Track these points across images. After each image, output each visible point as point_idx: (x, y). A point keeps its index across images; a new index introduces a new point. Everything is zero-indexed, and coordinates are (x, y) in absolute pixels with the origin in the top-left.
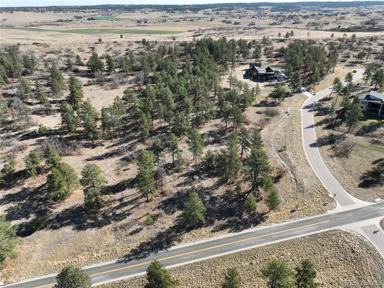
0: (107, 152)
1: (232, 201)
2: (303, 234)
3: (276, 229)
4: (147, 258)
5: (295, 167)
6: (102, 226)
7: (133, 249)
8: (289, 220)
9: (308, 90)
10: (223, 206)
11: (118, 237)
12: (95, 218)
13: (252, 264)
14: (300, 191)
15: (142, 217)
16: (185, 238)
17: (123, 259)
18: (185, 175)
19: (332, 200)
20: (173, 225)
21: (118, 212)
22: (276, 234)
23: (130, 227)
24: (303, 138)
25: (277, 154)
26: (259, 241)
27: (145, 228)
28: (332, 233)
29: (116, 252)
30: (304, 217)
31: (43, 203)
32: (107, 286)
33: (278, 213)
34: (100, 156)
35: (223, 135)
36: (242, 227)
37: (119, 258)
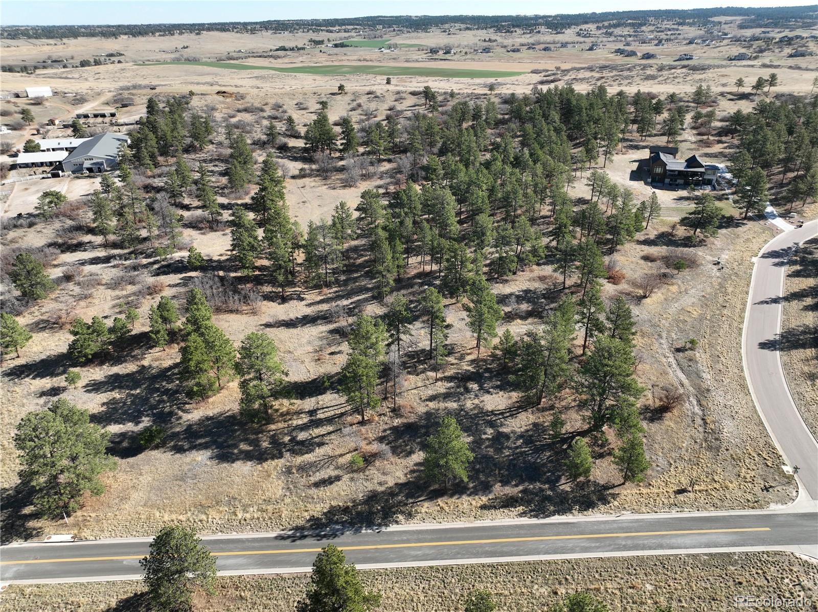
0: (306, 314)
1: (542, 449)
2: (694, 547)
3: (631, 525)
4: (336, 540)
5: (708, 390)
6: (266, 460)
7: (313, 516)
8: (667, 510)
9: (785, 215)
10: (518, 457)
11: (291, 486)
12: (256, 443)
13: (556, 593)
14: (710, 448)
15: (344, 454)
16: (423, 511)
17: (290, 533)
18: (449, 379)
19: (789, 480)
20: (403, 480)
21: (302, 436)
22: (627, 537)
23: (318, 471)
24: (745, 326)
25: (671, 355)
26: (583, 546)
27: (346, 478)
28: (770, 559)
29: (280, 516)
30: (706, 509)
31: (169, 398)
32: (248, 580)
33: (644, 491)
34: (292, 320)
35: (553, 302)
36: (552, 508)
37: (283, 530)
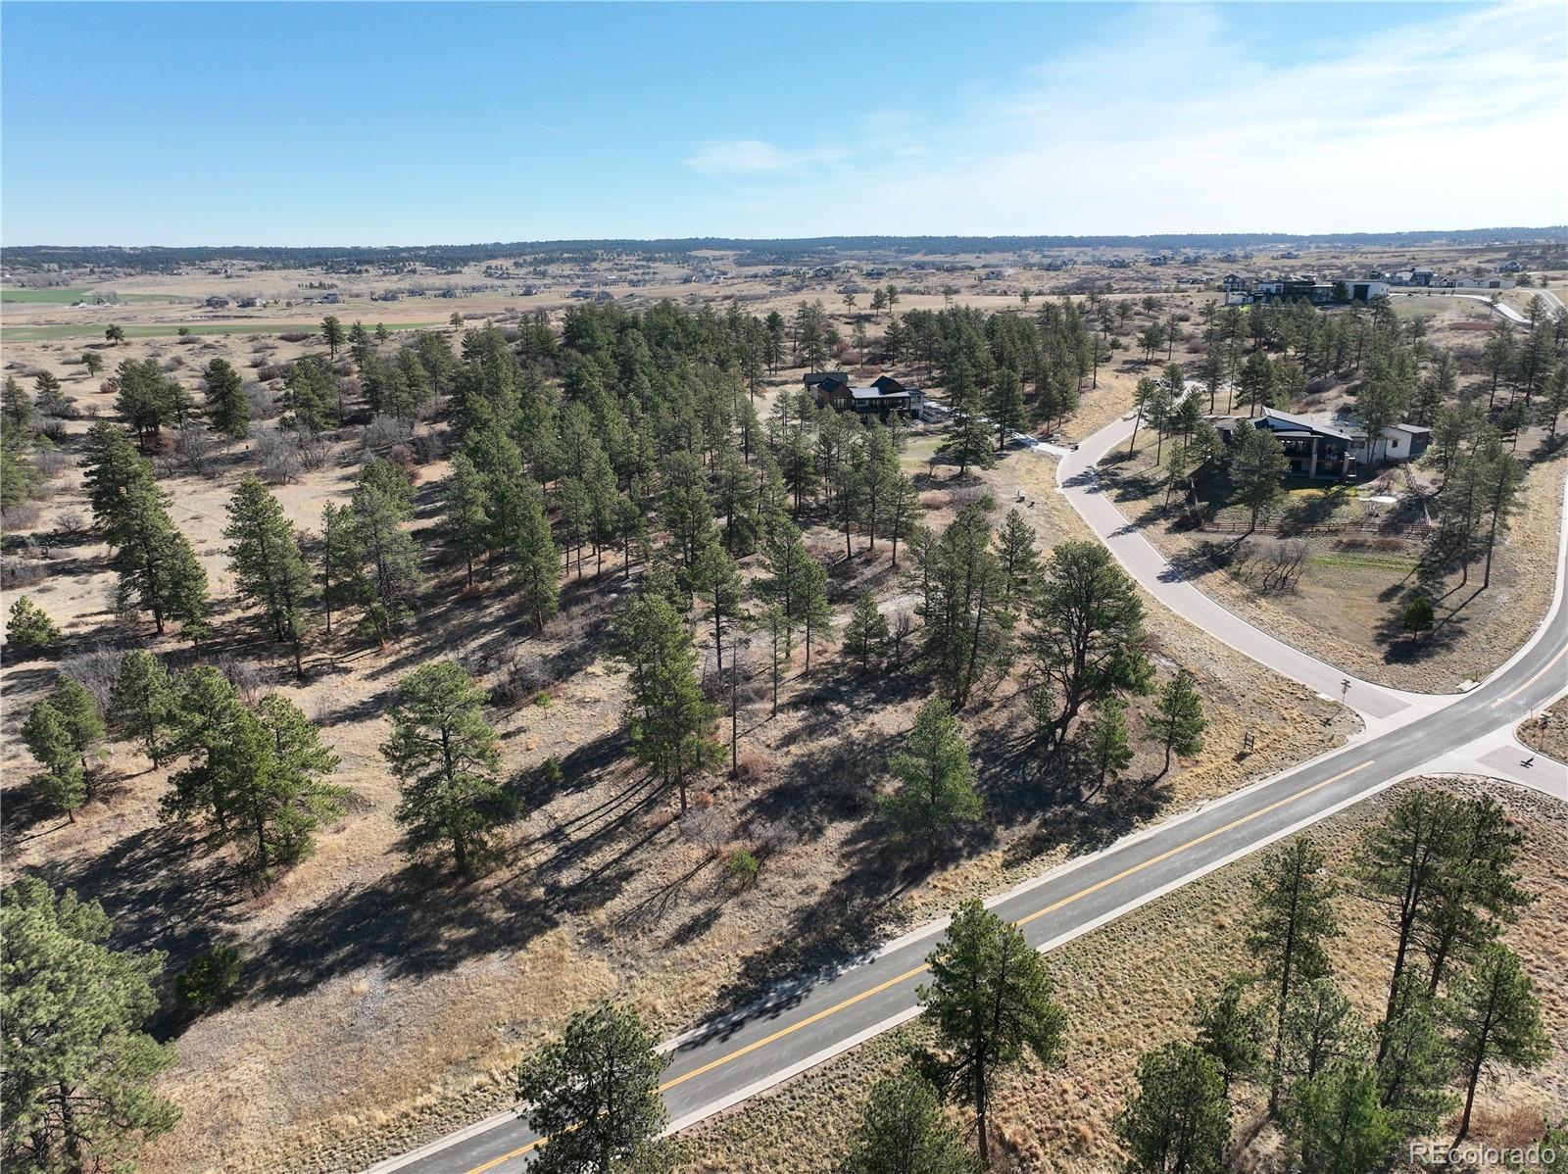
0: (378, 692)
1: (1018, 763)
2: (1321, 809)
4: (805, 1004)
6: (527, 939)
7: (724, 986)
8: (1248, 782)
9: (1047, 437)
10: (996, 782)
11: (627, 961)
13: (1221, 927)
14: (1222, 700)
15: (693, 874)
16: (918, 903)
17: (703, 1030)
19: (1338, 707)
20: (840, 874)
21: (568, 878)
22: (1235, 829)
23: (659, 917)
24: (1121, 562)
26: (1196, 859)
27: (729, 907)
28: (1407, 790)
29: (655, 1011)
30: (1288, 766)
31: (167, 907)
32: (695, 1135)
33: (1199, 770)
34: (353, 708)
35: (850, 578)
36: (1105, 831)
37: (683, 1032)
